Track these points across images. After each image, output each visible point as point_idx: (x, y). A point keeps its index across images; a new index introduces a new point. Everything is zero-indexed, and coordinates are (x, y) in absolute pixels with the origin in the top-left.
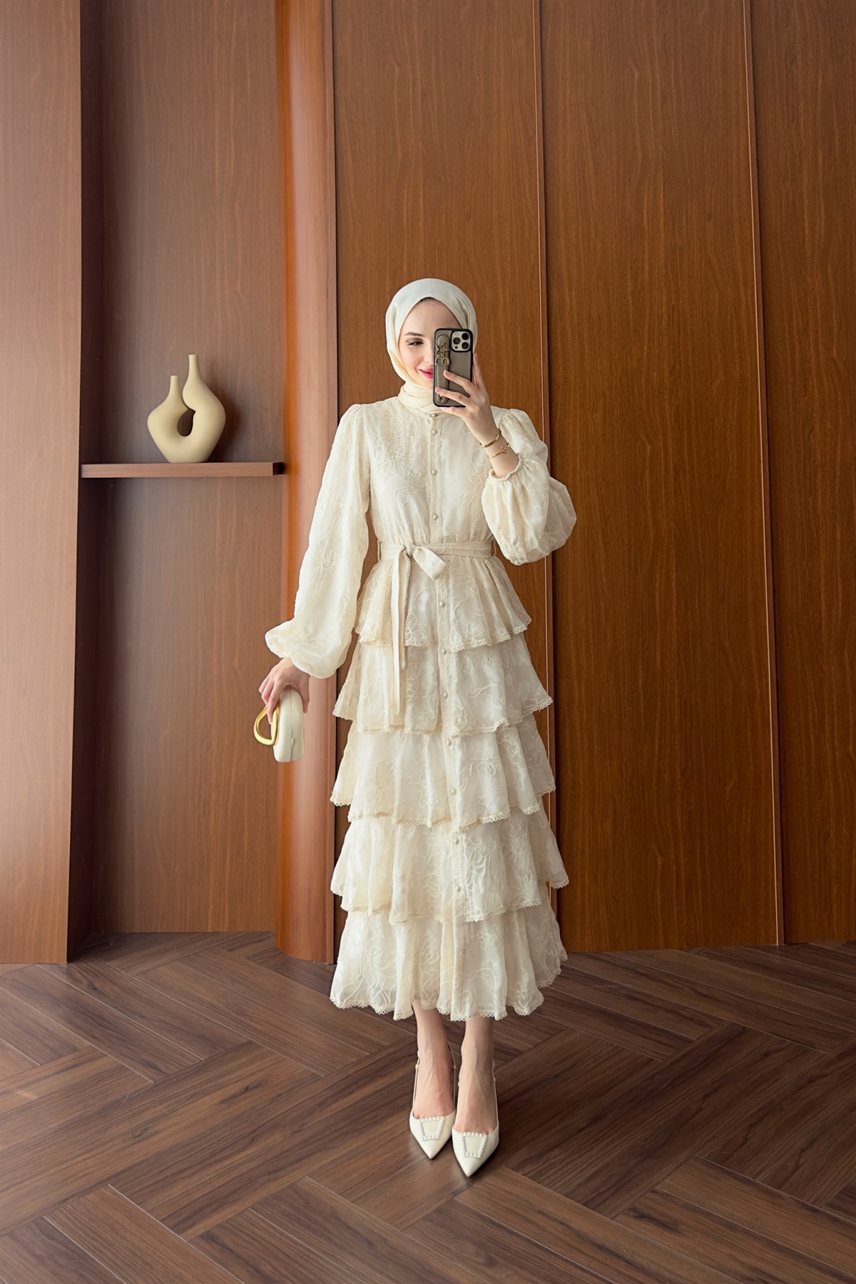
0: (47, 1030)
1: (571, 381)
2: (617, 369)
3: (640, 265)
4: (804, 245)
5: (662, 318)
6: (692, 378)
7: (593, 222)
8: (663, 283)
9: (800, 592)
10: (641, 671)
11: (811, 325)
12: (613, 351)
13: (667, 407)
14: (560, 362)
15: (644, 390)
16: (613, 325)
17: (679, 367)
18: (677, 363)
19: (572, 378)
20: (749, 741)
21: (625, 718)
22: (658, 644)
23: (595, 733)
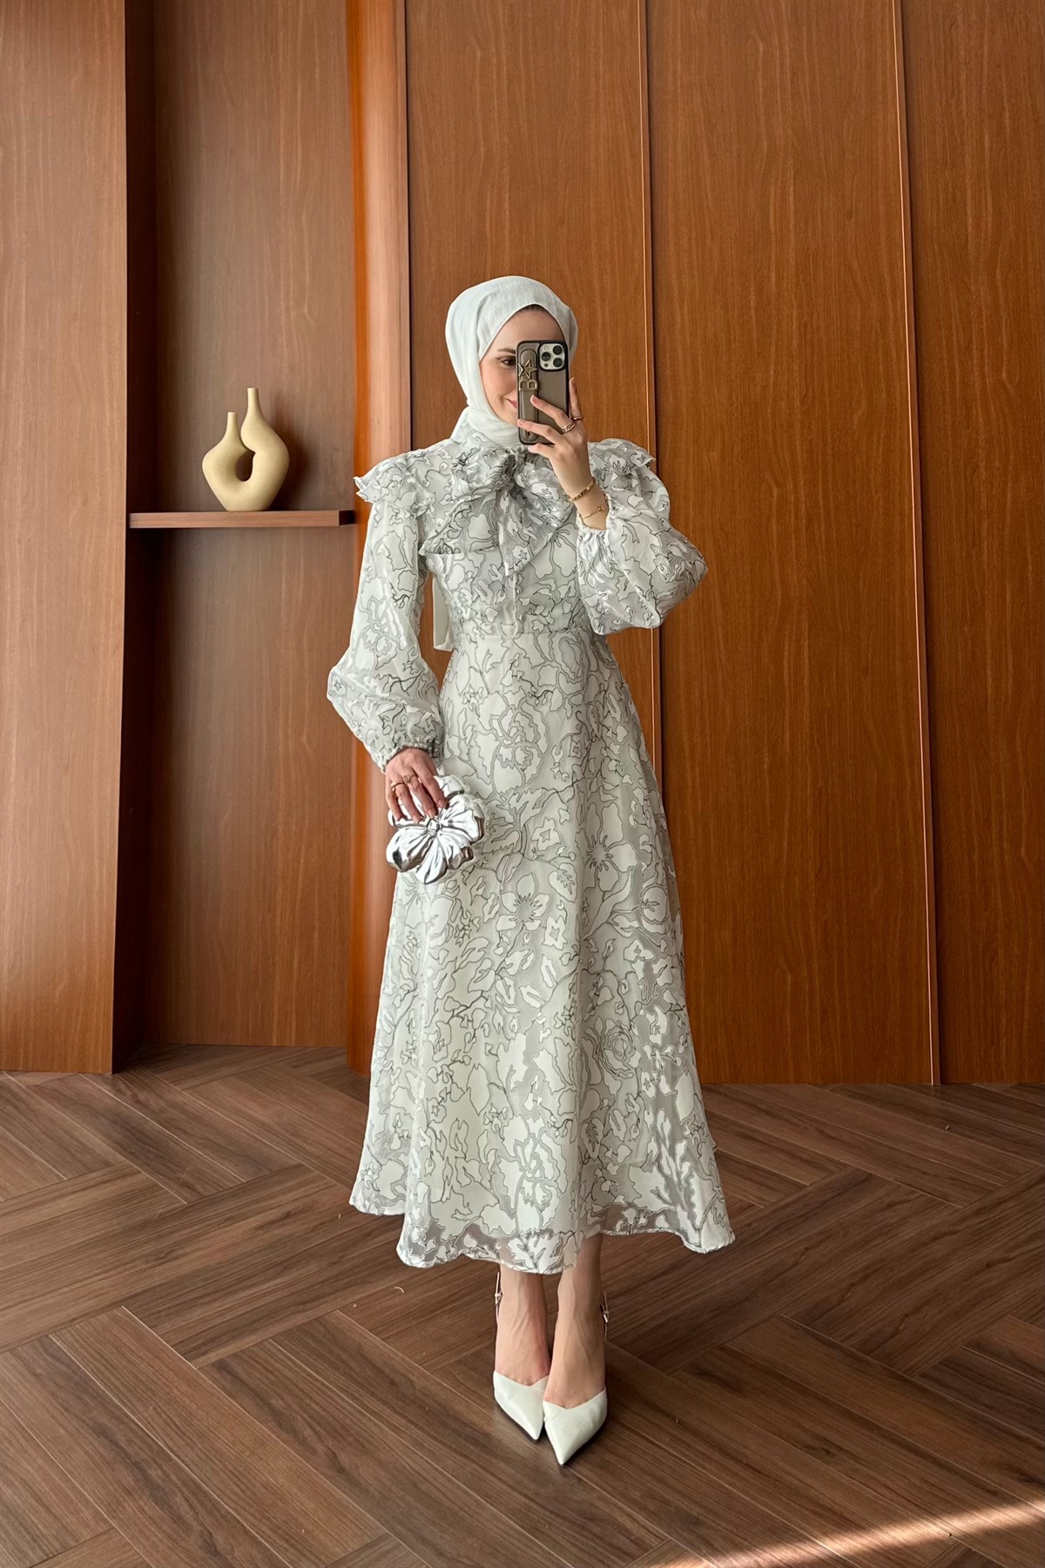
0: (80, 1143)
1: (682, 413)
2: (737, 398)
3: (766, 274)
4: (967, 247)
5: (792, 336)
6: (828, 408)
7: (708, 224)
8: (793, 295)
9: (960, 664)
10: (766, 754)
11: (974, 342)
12: (733, 377)
13: (798, 442)
14: (670, 391)
15: (770, 422)
16: (733, 345)
17: (813, 397)
18: (811, 389)
19: (684, 409)
20: (898, 840)
21: (747, 809)
22: (787, 723)
23: (711, 826)
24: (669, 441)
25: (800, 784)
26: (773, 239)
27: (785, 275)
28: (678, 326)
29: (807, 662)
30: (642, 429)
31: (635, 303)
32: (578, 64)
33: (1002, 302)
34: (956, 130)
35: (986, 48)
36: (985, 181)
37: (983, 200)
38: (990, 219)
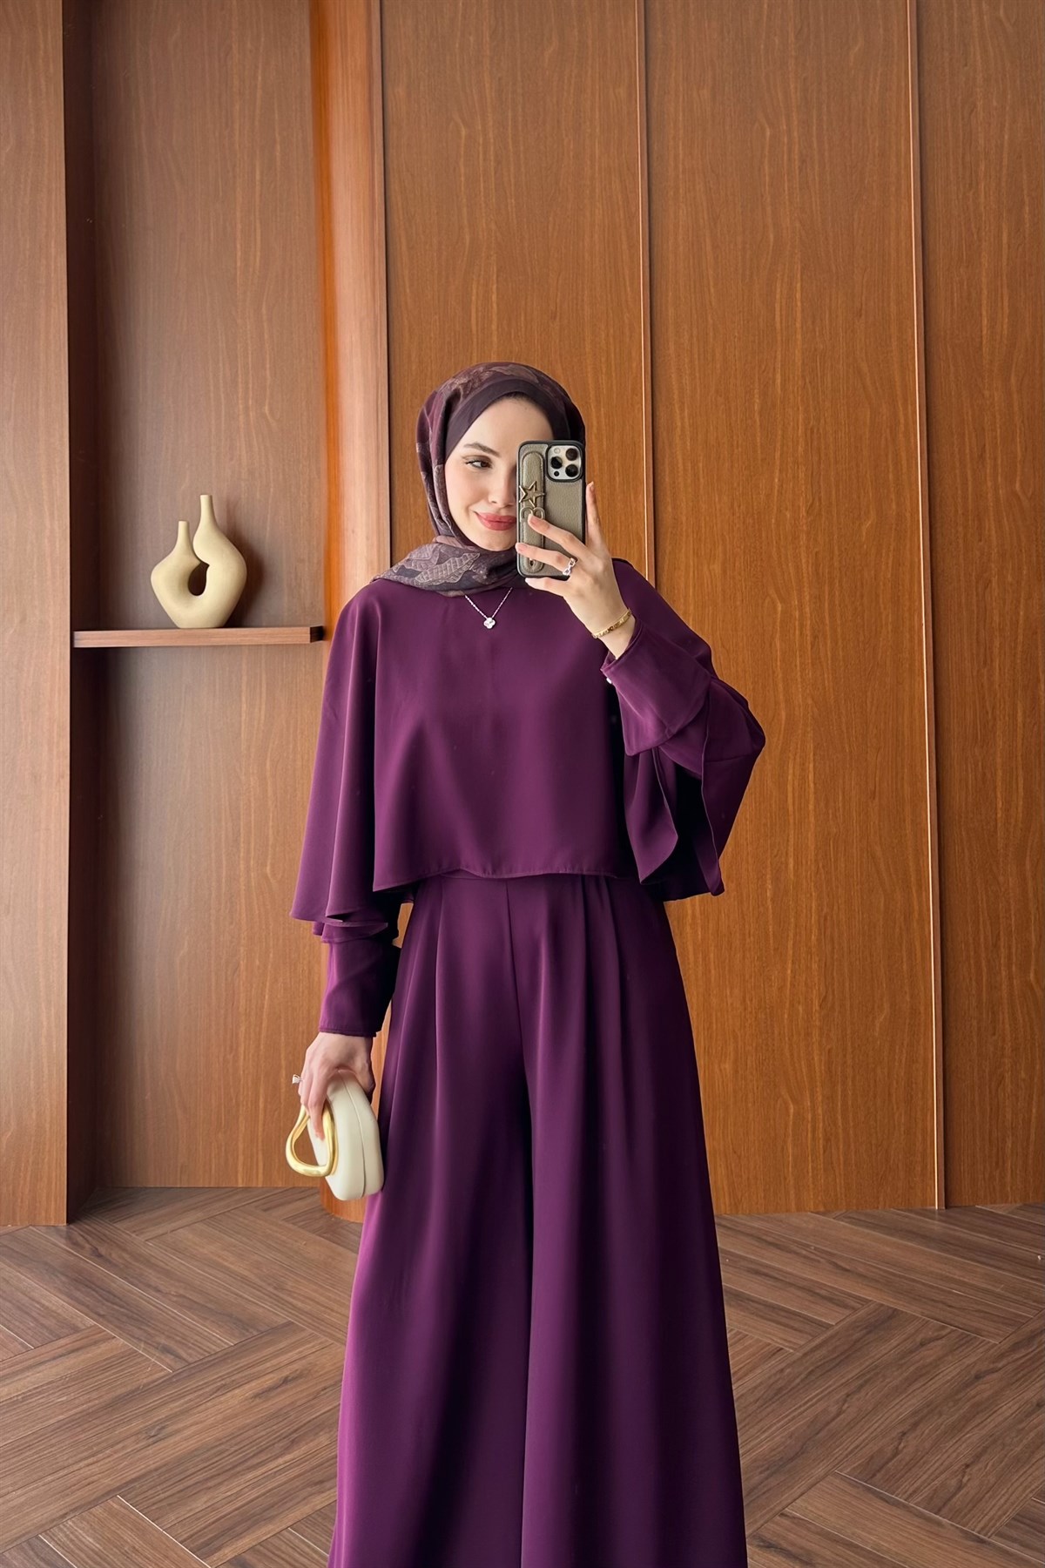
0: (43, 1306)
1: (682, 523)
2: (739, 507)
3: (771, 375)
4: (981, 349)
5: (798, 441)
6: (835, 519)
7: (710, 321)
8: (799, 398)
9: (970, 787)
10: (769, 882)
11: (987, 451)
12: (735, 485)
13: (803, 555)
14: (669, 500)
15: (774, 532)
16: (736, 451)
17: (820, 506)
18: (817, 499)
19: (684, 519)
20: (905, 967)
21: (750, 937)
22: (791, 849)
23: (712, 955)
24: (667, 551)
25: (805, 911)
26: (779, 338)
27: (791, 376)
28: (678, 429)
29: (812, 785)
30: (640, 541)
31: (632, 405)
32: (572, 147)
33: (1016, 409)
34: (973, 225)
35: (1006, 137)
36: (1002, 279)
37: (999, 299)
38: (1006, 320)
